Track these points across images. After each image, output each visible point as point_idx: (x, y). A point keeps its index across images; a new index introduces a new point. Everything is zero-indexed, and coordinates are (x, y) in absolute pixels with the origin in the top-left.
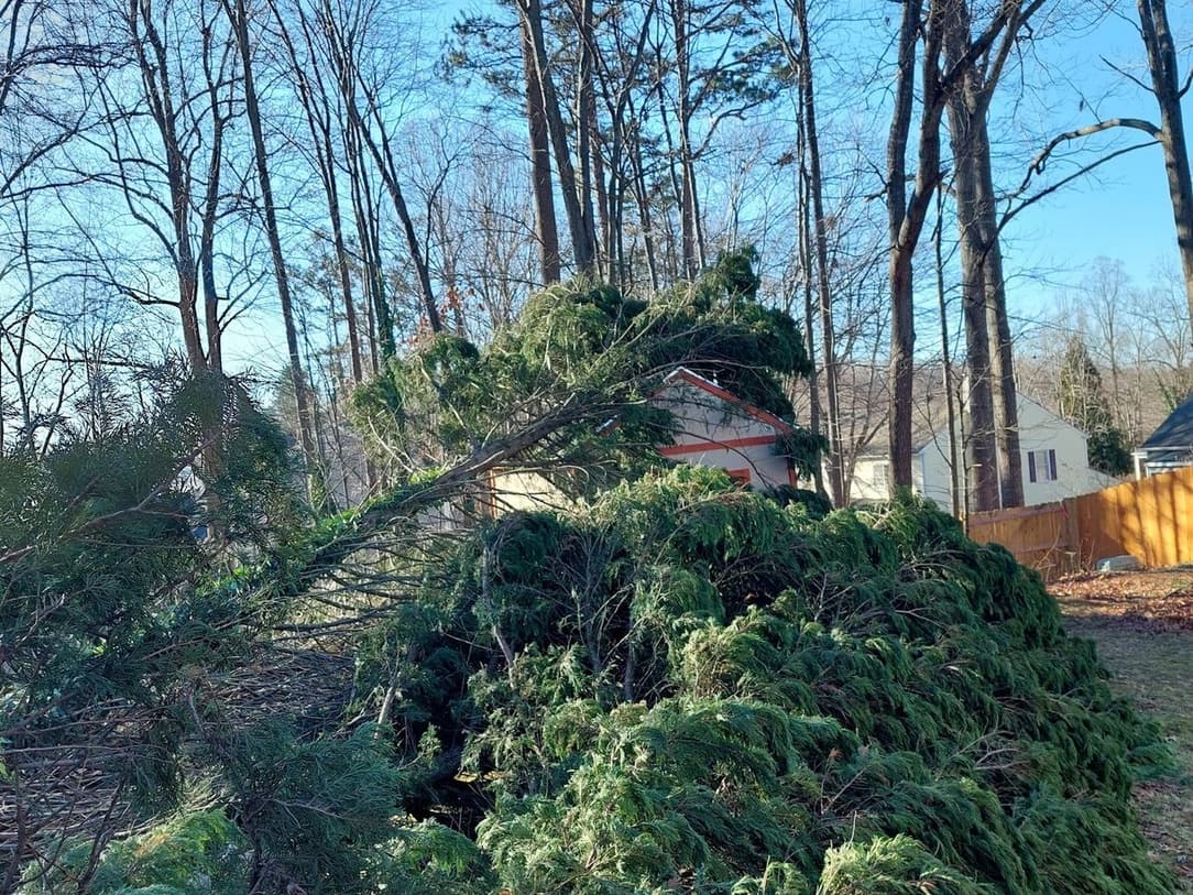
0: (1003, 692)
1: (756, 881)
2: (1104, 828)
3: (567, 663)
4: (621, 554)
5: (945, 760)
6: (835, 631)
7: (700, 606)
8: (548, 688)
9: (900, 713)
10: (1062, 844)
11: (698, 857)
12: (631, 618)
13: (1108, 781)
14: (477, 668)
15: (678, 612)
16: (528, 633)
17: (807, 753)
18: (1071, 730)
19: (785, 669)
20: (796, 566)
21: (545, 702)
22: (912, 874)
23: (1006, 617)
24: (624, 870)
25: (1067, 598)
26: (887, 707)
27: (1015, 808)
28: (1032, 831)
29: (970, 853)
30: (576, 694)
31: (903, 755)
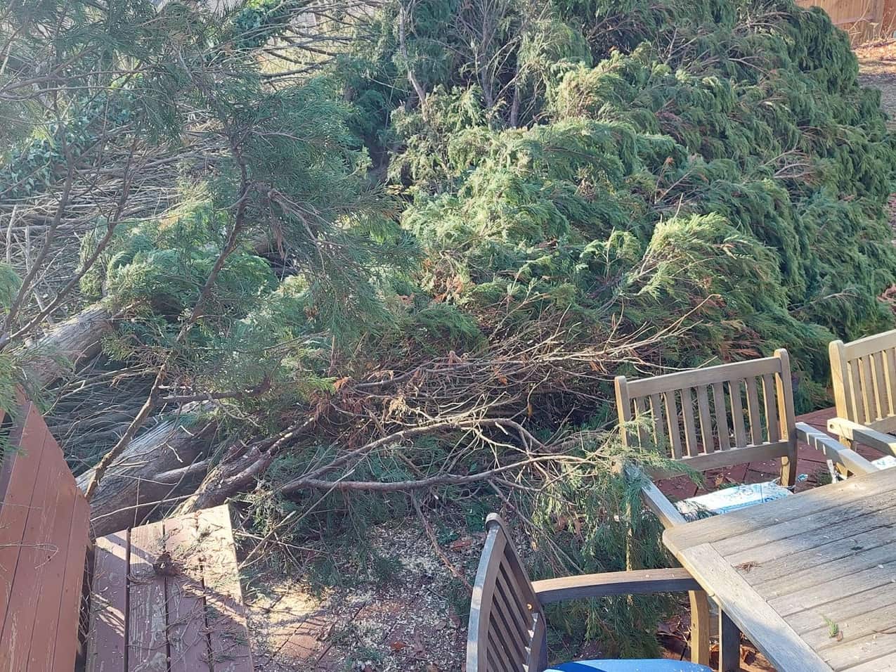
0: (803, 124)
1: (603, 244)
2: (864, 221)
3: (467, 100)
4: (510, 12)
5: (751, 170)
6: (679, 72)
7: (573, 53)
8: (452, 120)
9: (723, 136)
10: (832, 229)
11: (561, 230)
12: (518, 64)
13: (873, 190)
14: (397, 105)
15: (556, 58)
16: (436, 79)
17: (648, 162)
18: (851, 152)
19: (636, 101)
20: (653, 22)
21: (450, 130)
22: (719, 239)
23: (815, 68)
24: (507, 236)
25: (865, 60)
26: (713, 131)
27: (799, 204)
28: (809, 219)
29: (762, 231)
30: (473, 124)
31: (722, 162)
